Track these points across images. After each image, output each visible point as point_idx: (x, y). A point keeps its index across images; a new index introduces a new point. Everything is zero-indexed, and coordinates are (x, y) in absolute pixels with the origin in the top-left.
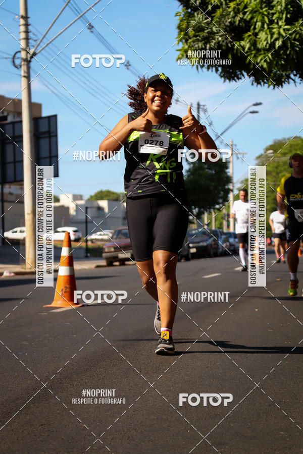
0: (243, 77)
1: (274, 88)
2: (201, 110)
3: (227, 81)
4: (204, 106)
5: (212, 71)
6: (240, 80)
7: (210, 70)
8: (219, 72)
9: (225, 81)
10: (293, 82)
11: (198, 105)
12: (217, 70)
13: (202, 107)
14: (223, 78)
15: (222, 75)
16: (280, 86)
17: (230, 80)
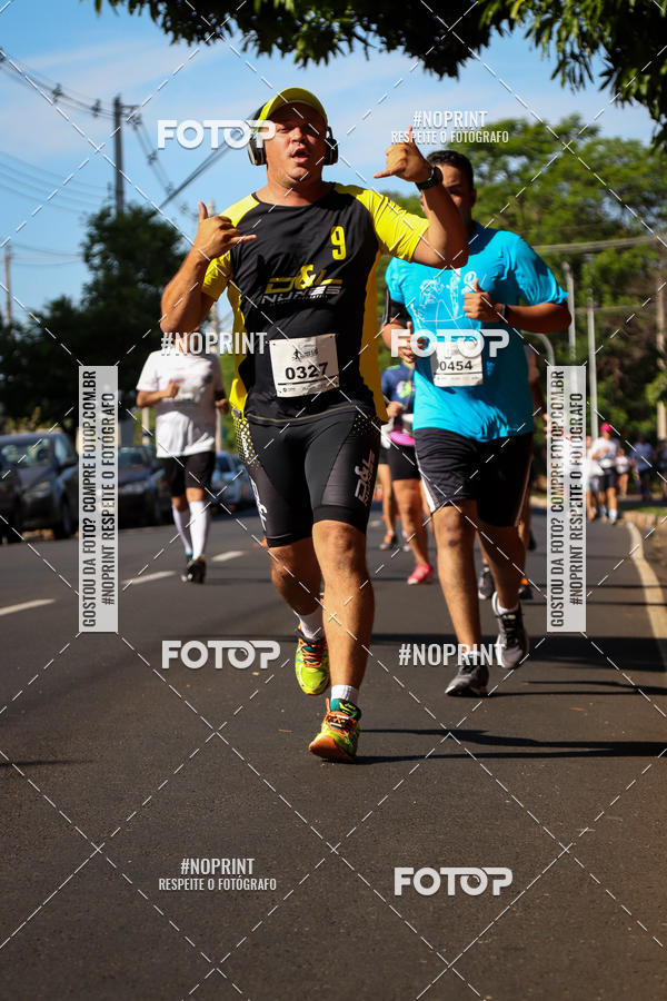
0: (226, 33)
1: (305, 64)
2: (124, 120)
3: (184, 42)
4: (133, 108)
5: (140, 14)
6: (218, 41)
7: (137, 10)
8: (160, 19)
9: (175, 39)
10: (362, 45)
11: (117, 104)
12: (154, 13)
13: (126, 111)
14: (171, 34)
15: (169, 24)
16: (322, 61)
17: (190, 40)
